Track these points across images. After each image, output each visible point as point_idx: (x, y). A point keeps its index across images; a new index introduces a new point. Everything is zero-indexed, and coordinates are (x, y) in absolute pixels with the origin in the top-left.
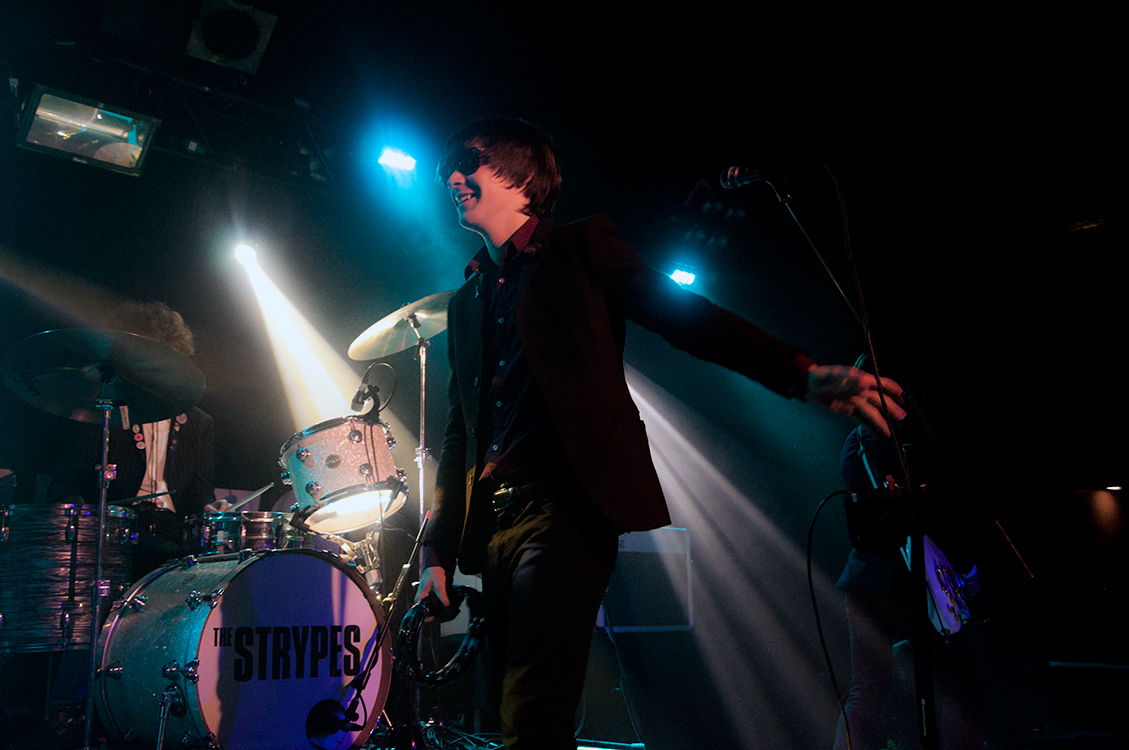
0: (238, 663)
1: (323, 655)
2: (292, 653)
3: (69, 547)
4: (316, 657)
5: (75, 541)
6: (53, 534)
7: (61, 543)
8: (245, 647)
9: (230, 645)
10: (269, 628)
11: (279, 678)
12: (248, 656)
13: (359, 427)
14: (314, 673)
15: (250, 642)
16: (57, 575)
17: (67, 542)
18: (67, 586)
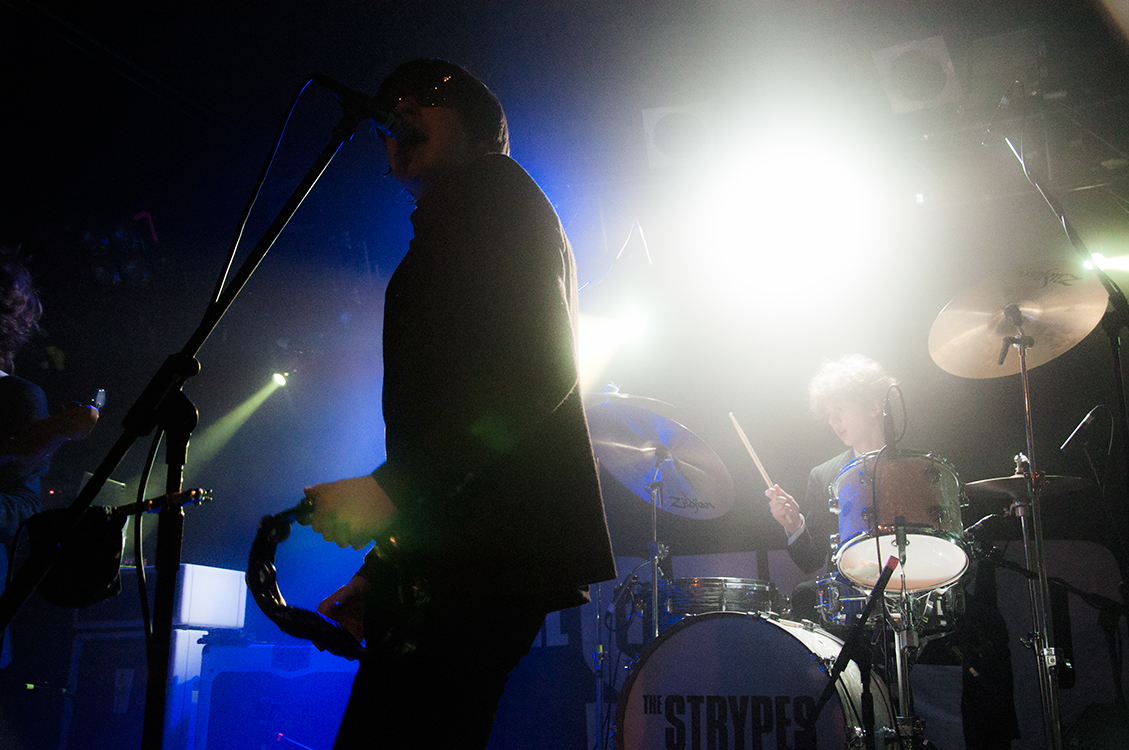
0: (669, 732)
4: (757, 732)
8: (678, 716)
9: (660, 713)
10: (702, 697)
12: (681, 726)
15: (681, 711)
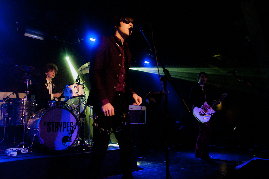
1: (65, 127)
2: (59, 127)
3: (22, 106)
4: (64, 128)
5: (23, 105)
6: (19, 104)
7: (21, 105)
11: (56, 131)
13: (76, 85)
14: (63, 131)
16: (20, 111)
17: (22, 105)
18: (22, 113)
